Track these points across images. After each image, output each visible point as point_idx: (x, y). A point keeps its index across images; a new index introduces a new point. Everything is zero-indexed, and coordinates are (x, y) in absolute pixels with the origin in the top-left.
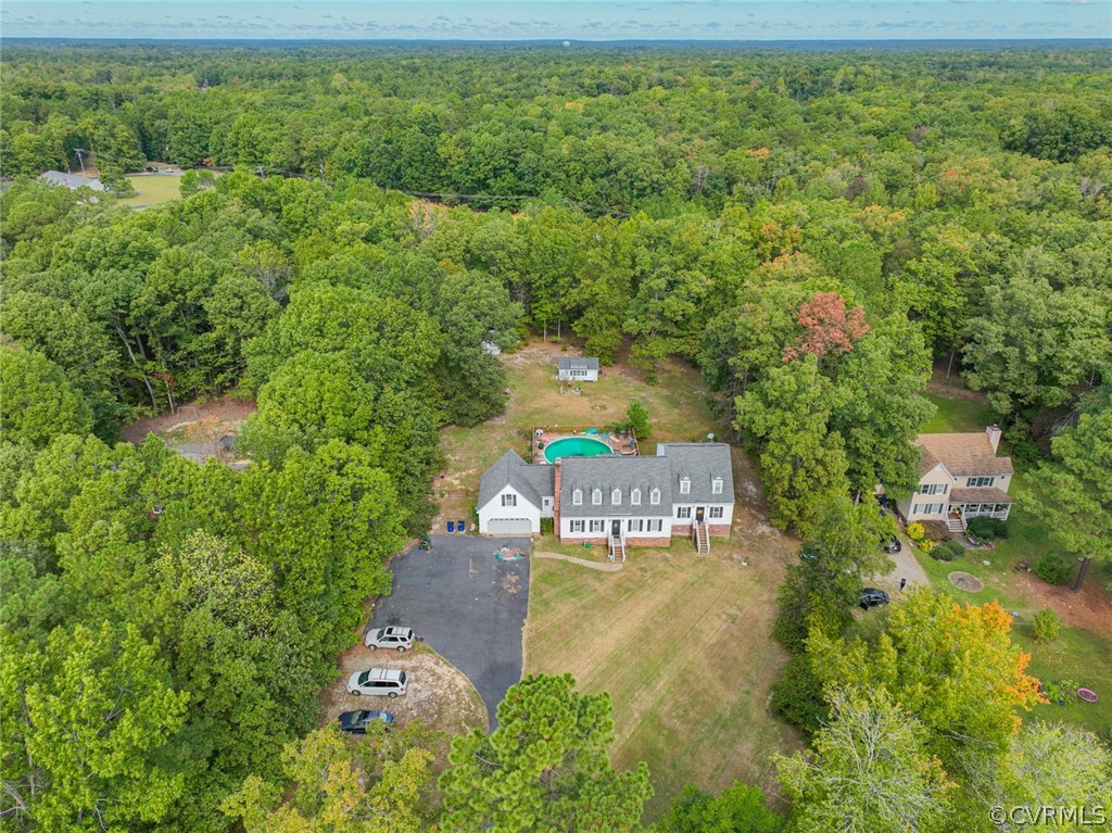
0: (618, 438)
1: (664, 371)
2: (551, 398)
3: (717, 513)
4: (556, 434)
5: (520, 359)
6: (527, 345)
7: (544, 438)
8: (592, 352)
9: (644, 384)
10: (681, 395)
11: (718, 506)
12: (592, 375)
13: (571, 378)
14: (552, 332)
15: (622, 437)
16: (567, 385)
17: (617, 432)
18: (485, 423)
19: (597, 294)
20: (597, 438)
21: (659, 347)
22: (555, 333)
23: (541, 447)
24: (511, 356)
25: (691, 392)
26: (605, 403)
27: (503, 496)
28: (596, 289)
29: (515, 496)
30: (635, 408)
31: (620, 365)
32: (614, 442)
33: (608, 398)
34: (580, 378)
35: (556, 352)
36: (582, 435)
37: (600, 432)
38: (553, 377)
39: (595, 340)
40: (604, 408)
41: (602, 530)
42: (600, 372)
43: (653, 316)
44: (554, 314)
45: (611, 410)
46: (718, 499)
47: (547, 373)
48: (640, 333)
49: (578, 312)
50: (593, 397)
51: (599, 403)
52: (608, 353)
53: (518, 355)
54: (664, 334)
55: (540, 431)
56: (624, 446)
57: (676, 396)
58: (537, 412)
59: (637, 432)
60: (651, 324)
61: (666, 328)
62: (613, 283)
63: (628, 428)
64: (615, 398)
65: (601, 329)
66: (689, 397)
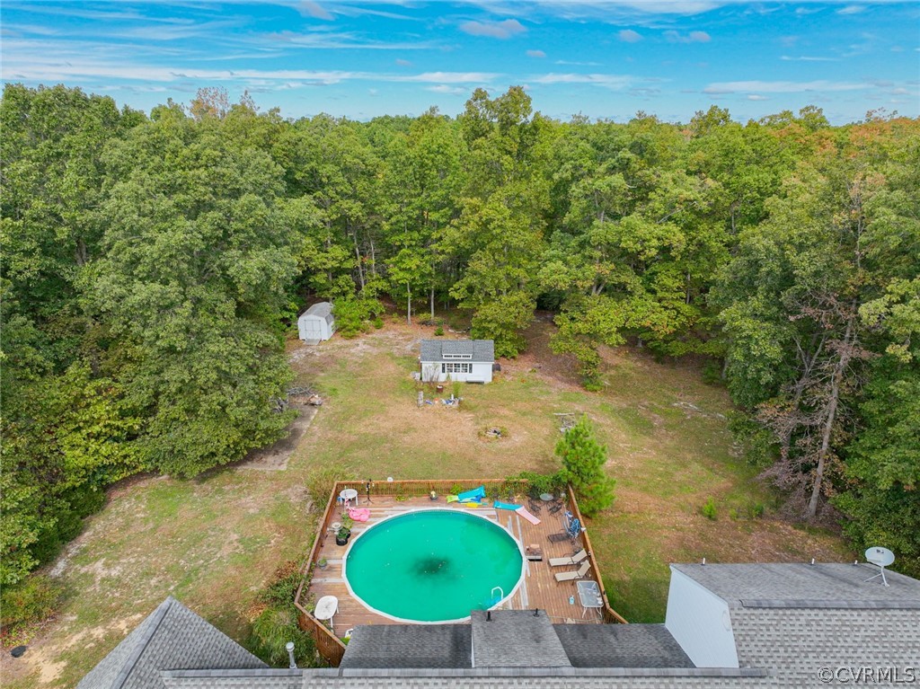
0: (534, 510)
1: (607, 367)
4: (388, 500)
5: (362, 346)
6: (378, 327)
7: (356, 512)
8: (483, 333)
9: (577, 389)
10: (651, 409)
12: (482, 372)
13: (442, 377)
14: (421, 309)
15: (544, 509)
16: (435, 389)
17: (533, 493)
18: (240, 469)
19: (490, 221)
20: (486, 512)
21: (607, 315)
22: (426, 308)
23: (342, 541)
24: (348, 343)
25: (668, 404)
26: (505, 424)
28: (485, 212)
30: (575, 439)
31: (531, 356)
32: (526, 526)
33: (511, 414)
34: (461, 377)
35: (426, 335)
36: (451, 504)
37: (494, 494)
38: (411, 376)
39: (487, 310)
40: (501, 434)
42: (496, 368)
43: (597, 254)
44: (423, 276)
45: (518, 439)
47: (401, 369)
48: (574, 288)
49: (459, 261)
50: (482, 413)
51: (492, 424)
52: (510, 335)
53: (360, 341)
54: (618, 291)
55: (350, 493)
56: (554, 539)
57: (642, 411)
58: (363, 443)
59: (581, 496)
60: (592, 270)
61: (623, 279)
62: (519, 206)
63: (558, 486)
64: (524, 414)
65: (500, 293)
66: (668, 414)
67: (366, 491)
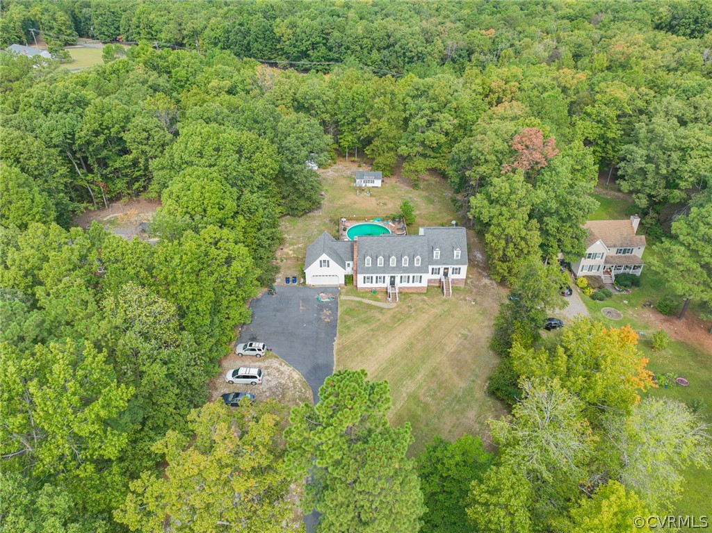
0: (394, 223)
1: (424, 180)
2: (351, 198)
3: (457, 271)
4: (354, 222)
5: (331, 173)
6: (335, 163)
7: (347, 224)
8: (378, 168)
9: (411, 189)
10: (435, 196)
11: (458, 267)
12: (378, 183)
13: (364, 185)
14: (351, 155)
15: (396, 223)
16: (362, 190)
17: (393, 220)
18: (308, 214)
19: (381, 129)
20: (381, 224)
21: (421, 164)
22: (354, 155)
23: (345, 230)
24: (325, 171)
25: (441, 194)
26: (386, 201)
27: (321, 261)
28: (380, 125)
29: (328, 261)
30: (405, 204)
31: (396, 176)
32: (391, 227)
33: (388, 198)
34: (370, 185)
35: (354, 167)
36: (371, 222)
37: (383, 220)
38: (352, 185)
39: (380, 159)
40: (385, 204)
41: (384, 282)
42: (383, 181)
43: (418, 144)
44: (353, 143)
45: (390, 206)
46: (458, 262)
47: (348, 182)
48: (409, 155)
49: (368, 141)
50: (378, 198)
51: (382, 201)
52: (388, 168)
53: (329, 170)
54: (425, 156)
55: (344, 220)
56: (398, 229)
57: (432, 197)
58: (342, 207)
59: (406, 220)
60: (416, 149)
61: (426, 152)
62: (391, 121)
63: (401, 217)
64: (392, 198)
65: (384, 152)
66: (440, 197)
67: (349, 219)
